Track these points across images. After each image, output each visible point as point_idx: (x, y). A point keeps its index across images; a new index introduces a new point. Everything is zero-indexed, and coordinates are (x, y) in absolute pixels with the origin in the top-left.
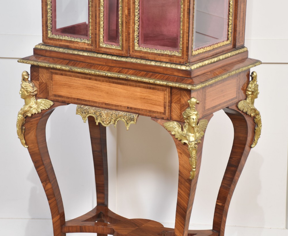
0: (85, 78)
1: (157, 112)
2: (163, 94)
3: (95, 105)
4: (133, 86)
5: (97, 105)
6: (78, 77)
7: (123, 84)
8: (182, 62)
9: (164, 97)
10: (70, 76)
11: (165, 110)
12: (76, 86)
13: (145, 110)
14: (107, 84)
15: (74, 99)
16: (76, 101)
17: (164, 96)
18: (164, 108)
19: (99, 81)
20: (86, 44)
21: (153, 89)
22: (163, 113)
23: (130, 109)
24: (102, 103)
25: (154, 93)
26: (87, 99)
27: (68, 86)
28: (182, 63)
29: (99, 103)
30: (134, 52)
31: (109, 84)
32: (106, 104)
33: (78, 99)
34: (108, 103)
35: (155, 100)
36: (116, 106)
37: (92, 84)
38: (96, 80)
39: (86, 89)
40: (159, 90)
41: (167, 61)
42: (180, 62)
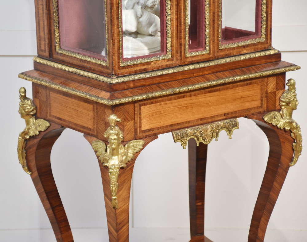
0: (179, 98)
1: (254, 108)
2: (260, 86)
3: (190, 124)
4: (230, 89)
5: (192, 124)
6: (171, 99)
7: (219, 90)
8: (267, 47)
9: (261, 89)
10: (162, 101)
11: (262, 103)
12: (169, 111)
13: (242, 110)
14: (203, 96)
15: (167, 126)
16: (169, 128)
17: (261, 87)
18: (261, 101)
19: (194, 95)
20: (166, 61)
21: (250, 84)
22: (260, 107)
23: (227, 115)
24: (197, 120)
25: (251, 88)
26: (181, 122)
27: (160, 114)
28: (266, 49)
29: (194, 121)
30: (219, 52)
31: (205, 95)
32: (201, 119)
33: (170, 126)
34: (203, 117)
35: (252, 95)
36: (212, 117)
37: (186, 102)
38: (191, 96)
39: (179, 110)
40: (255, 84)
41: (253, 50)
42: (265, 48)
